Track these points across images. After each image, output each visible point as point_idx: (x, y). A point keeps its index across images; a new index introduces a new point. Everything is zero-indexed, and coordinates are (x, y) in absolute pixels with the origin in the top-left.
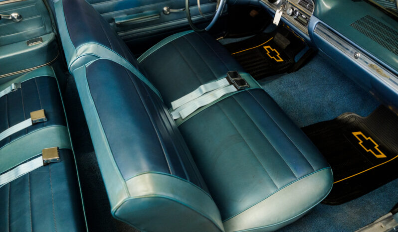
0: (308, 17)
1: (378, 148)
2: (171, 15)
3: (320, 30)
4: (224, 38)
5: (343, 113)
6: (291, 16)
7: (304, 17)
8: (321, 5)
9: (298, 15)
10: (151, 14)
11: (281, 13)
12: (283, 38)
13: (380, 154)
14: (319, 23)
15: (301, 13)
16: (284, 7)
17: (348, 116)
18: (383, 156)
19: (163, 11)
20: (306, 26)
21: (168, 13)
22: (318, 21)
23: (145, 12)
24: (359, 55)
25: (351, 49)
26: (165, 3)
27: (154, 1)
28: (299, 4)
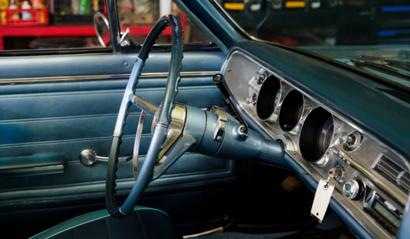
0: (400, 209)
2: (98, 167)
4: (225, 230)
6: (355, 199)
7: (391, 207)
9: (375, 200)
11: (331, 189)
15: (383, 195)
16: (340, 175)
19: (81, 157)
21: (91, 163)
26: (85, 140)
27: (61, 134)
28: (376, 169)
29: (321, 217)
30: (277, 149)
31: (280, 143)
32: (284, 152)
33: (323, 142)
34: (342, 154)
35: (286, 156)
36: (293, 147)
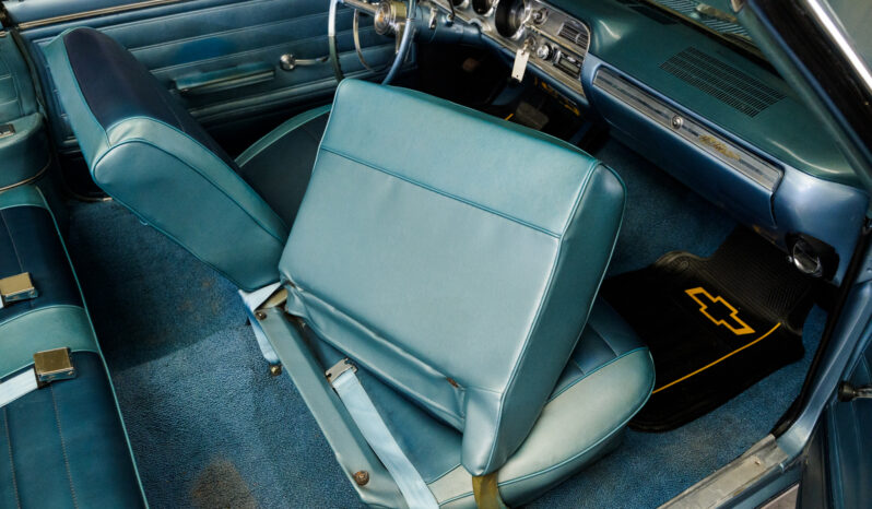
0: (580, 60)
1: (737, 315)
2: (297, 71)
3: (603, 80)
5: (664, 253)
6: (546, 59)
7: (572, 59)
8: (602, 32)
9: (561, 58)
10: (254, 69)
11: (527, 55)
12: (534, 112)
13: (742, 327)
14: (601, 67)
15: (566, 52)
16: (532, 43)
17: (673, 259)
18: (747, 330)
19: (281, 63)
20: (577, 78)
21: (292, 67)
22: (599, 62)
23: (239, 67)
24: (680, 121)
25: (665, 111)
26: (284, 45)
27: (261, 42)
28: (561, 35)
29: (520, 78)
30: (474, 31)
31: (475, 25)
32: (480, 33)
33: (513, 21)
34: (533, 27)
35: (483, 37)
36: (489, 28)
